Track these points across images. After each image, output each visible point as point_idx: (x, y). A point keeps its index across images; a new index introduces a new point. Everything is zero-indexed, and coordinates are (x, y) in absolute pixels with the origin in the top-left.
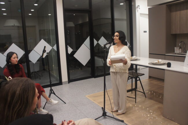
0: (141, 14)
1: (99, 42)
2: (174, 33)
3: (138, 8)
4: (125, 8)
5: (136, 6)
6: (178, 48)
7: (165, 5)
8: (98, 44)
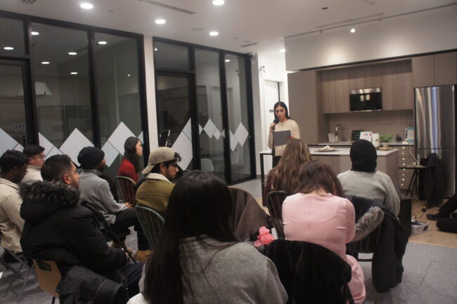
0: (266, 80)
1: (205, 129)
2: (327, 112)
3: (261, 70)
4: (237, 69)
5: (259, 67)
6: (333, 134)
7: (314, 71)
8: (203, 131)
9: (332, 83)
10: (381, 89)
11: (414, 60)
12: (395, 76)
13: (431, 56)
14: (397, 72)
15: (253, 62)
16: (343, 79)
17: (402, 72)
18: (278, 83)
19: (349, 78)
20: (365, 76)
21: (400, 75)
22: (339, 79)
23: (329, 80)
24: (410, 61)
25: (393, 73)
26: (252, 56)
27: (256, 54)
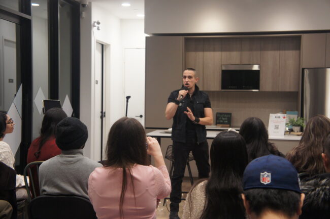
3: (96, 28)
7: (182, 38)
9: (200, 54)
10: (260, 67)
11: (304, 36)
12: (277, 53)
13: (324, 34)
14: (279, 49)
15: (84, 15)
16: (214, 50)
17: (285, 49)
18: (103, 45)
19: (222, 50)
20: (241, 50)
21: (282, 52)
22: (209, 50)
23: (196, 50)
24: (300, 37)
25: (274, 50)
26: (84, 6)
27: (90, 3)
